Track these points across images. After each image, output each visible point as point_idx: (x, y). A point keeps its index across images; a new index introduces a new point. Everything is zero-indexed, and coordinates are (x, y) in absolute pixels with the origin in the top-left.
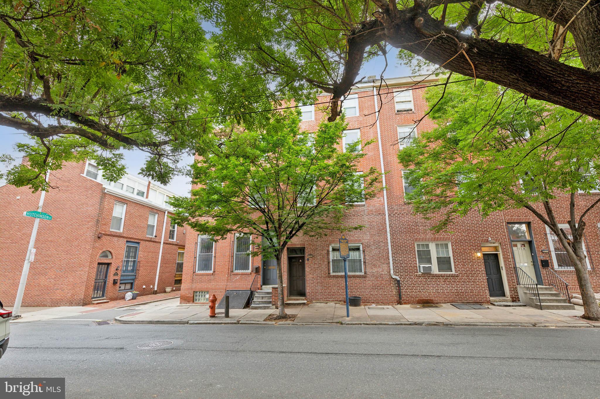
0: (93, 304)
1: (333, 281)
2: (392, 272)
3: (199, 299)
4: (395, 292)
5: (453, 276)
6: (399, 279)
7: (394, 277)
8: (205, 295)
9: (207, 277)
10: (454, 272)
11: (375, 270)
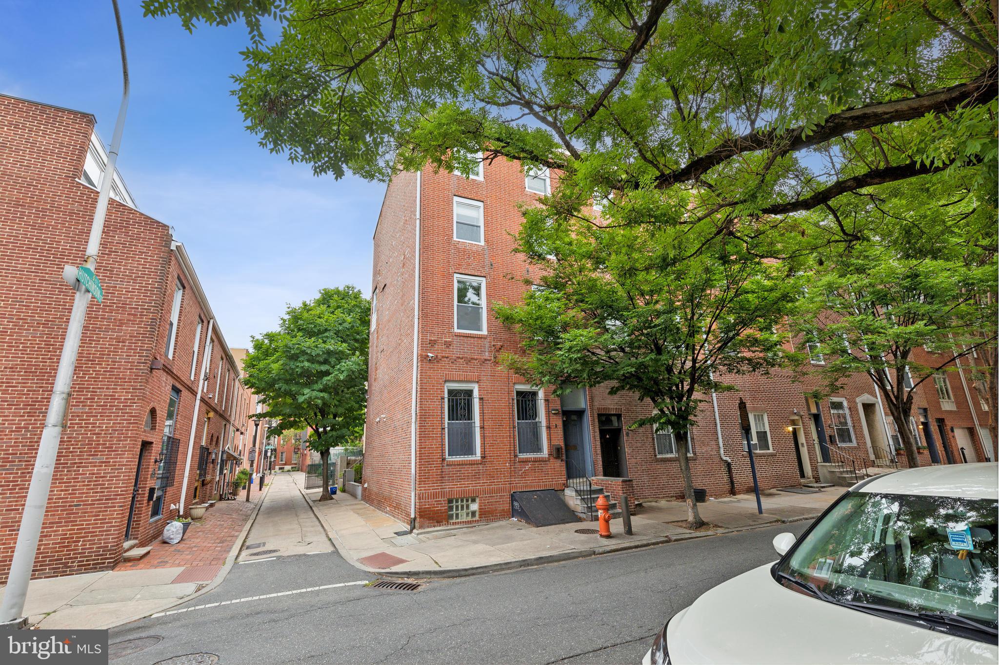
0: (128, 560)
1: (661, 467)
2: (722, 452)
3: (457, 515)
4: (726, 478)
5: (772, 455)
6: (729, 461)
7: (725, 458)
8: (468, 507)
9: (470, 469)
10: (771, 451)
11: (704, 449)
